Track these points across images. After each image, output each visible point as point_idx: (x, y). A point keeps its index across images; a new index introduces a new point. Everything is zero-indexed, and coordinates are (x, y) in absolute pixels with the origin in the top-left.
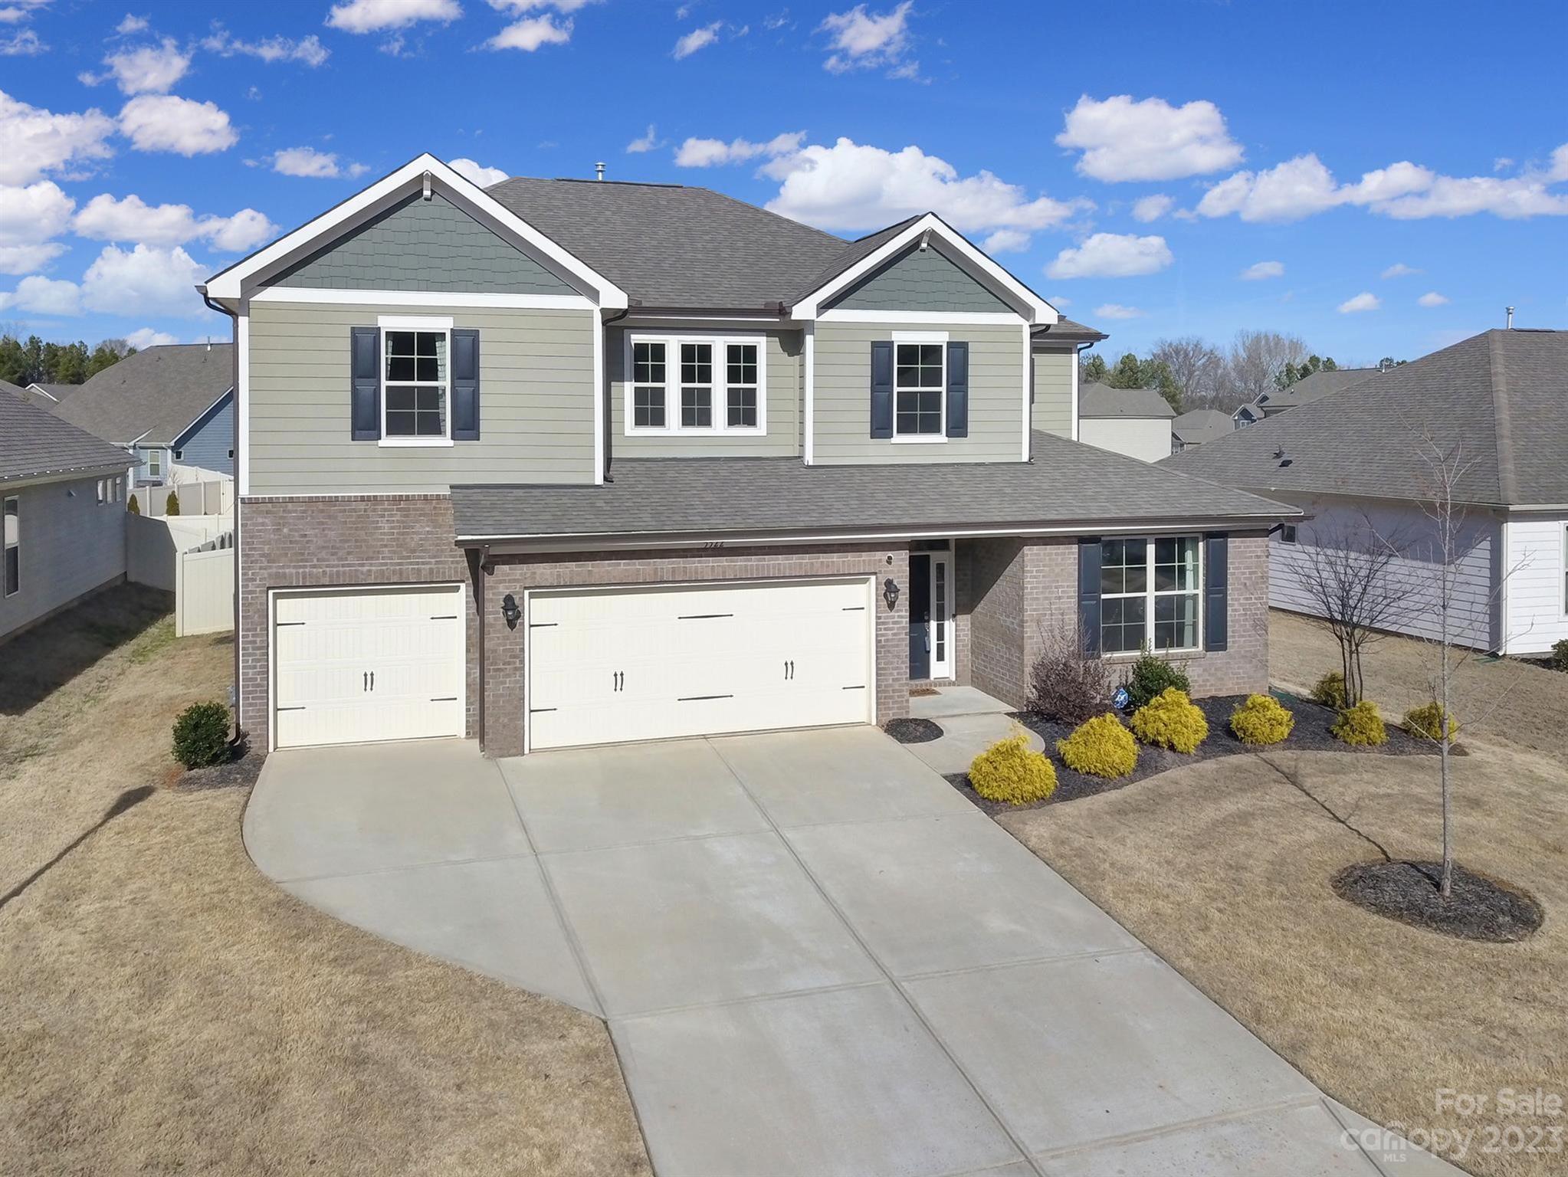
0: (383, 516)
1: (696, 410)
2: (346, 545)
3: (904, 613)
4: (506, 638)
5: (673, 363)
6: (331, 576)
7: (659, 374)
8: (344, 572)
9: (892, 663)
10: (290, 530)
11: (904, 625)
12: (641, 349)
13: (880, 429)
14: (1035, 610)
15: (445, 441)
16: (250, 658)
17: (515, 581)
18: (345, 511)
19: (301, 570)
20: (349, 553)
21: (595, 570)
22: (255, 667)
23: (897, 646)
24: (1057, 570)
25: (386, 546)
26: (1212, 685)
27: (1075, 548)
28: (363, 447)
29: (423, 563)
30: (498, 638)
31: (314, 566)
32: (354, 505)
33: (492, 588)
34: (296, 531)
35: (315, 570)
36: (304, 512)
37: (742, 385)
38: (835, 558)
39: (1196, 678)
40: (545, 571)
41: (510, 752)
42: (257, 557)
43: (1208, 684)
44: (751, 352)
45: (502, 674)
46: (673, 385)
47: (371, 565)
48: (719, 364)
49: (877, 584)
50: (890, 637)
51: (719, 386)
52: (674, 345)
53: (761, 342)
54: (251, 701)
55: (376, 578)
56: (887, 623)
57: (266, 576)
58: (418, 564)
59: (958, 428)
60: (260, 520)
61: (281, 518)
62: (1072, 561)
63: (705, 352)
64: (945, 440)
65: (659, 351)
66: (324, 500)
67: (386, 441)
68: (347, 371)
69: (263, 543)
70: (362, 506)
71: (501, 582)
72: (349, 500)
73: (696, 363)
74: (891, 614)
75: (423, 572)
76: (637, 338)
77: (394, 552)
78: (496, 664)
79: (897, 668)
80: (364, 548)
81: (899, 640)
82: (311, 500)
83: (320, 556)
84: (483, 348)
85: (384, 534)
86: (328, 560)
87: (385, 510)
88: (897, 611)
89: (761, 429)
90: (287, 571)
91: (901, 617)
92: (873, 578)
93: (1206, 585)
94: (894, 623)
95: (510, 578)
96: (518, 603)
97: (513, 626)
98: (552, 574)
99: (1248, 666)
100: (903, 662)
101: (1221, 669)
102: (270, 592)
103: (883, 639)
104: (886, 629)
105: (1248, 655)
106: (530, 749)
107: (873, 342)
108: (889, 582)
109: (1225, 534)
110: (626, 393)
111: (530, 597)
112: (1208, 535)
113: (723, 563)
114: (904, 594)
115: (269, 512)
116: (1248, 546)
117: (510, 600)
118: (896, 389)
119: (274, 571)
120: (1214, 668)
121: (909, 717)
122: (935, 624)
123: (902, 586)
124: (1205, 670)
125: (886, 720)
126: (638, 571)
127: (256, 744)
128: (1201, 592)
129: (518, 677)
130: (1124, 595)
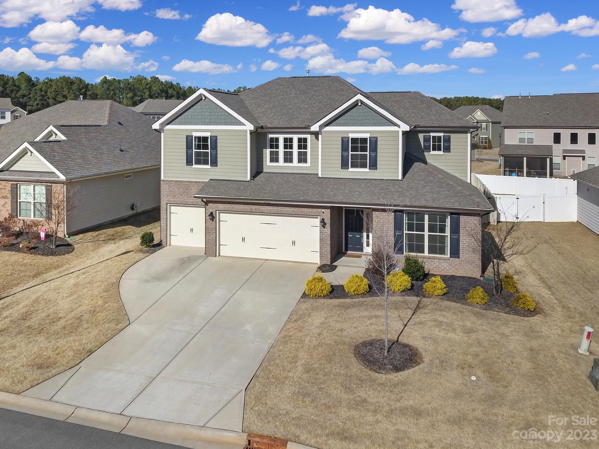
0: (193, 187)
1: (288, 158)
2: (184, 193)
3: (328, 230)
4: (211, 224)
5: (281, 143)
7: (277, 147)
8: (184, 201)
9: (324, 245)
11: (328, 233)
12: (272, 139)
13: (344, 166)
14: (377, 234)
15: (209, 166)
16: (163, 221)
17: (213, 208)
19: (174, 199)
20: (185, 196)
21: (234, 207)
22: (164, 224)
23: (326, 240)
27: (393, 214)
28: (189, 167)
30: (209, 224)
31: (177, 199)
33: (208, 209)
34: (173, 189)
36: (175, 184)
37: (302, 150)
40: (221, 206)
41: (212, 255)
42: (164, 195)
44: (305, 140)
45: (210, 233)
46: (281, 150)
48: (295, 144)
49: (320, 219)
50: (324, 237)
51: (295, 150)
52: (282, 138)
53: (308, 137)
54: (163, 232)
56: (323, 232)
57: (166, 200)
59: (374, 166)
60: (165, 186)
61: (170, 185)
62: (392, 217)
63: (291, 140)
64: (368, 170)
65: (277, 140)
66: (179, 181)
67: (195, 166)
68: (185, 147)
69: (166, 191)
70: (188, 183)
71: (210, 208)
72: (185, 182)
73: (288, 143)
74: (324, 230)
76: (271, 136)
78: (209, 230)
79: (326, 247)
80: (188, 195)
81: (327, 238)
82: (176, 181)
83: (178, 196)
84: (218, 141)
86: (180, 197)
87: (193, 185)
88: (326, 229)
89: (309, 164)
90: (171, 199)
91: (328, 231)
92: (319, 217)
93: (450, 232)
94: (325, 233)
95: (212, 207)
96: (214, 214)
97: (213, 221)
98: (223, 207)
99: (470, 266)
100: (328, 246)
101: (457, 265)
102: (168, 204)
103: (321, 237)
104: (322, 234)
105: (470, 261)
106: (219, 255)
107: (342, 137)
108: (323, 219)
109: (459, 214)
110: (267, 152)
111: (219, 213)
112: (451, 214)
113: (270, 208)
114: (329, 223)
115: (167, 184)
116: (470, 220)
117: (212, 213)
118: (350, 153)
119: (168, 199)
120: (453, 265)
121: (330, 264)
122: (366, 233)
123: (328, 221)
124: (449, 265)
125: (322, 264)
126: (246, 208)
127: (164, 243)
128: (449, 235)
129: (214, 235)
130: (415, 232)
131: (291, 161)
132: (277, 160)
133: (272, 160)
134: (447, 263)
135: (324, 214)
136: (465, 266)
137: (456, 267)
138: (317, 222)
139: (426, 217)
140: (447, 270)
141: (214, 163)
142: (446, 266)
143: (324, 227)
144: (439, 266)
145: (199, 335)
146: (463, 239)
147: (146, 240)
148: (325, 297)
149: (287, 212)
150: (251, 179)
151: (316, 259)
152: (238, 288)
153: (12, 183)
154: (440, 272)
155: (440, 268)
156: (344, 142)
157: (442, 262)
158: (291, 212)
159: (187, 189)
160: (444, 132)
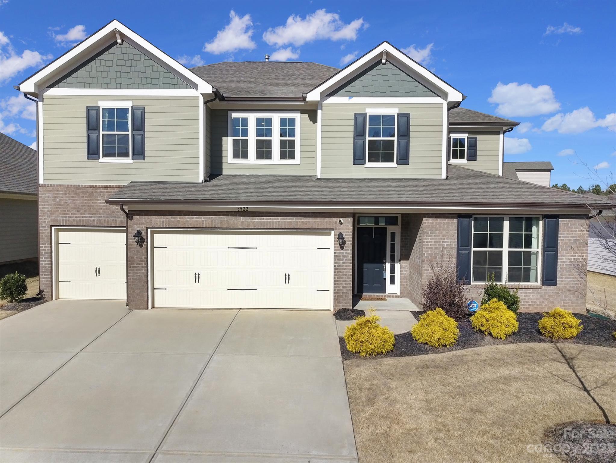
0: (100, 195)
1: (264, 151)
2: (84, 208)
3: (349, 252)
4: (138, 251)
5: (252, 127)
6: (77, 222)
7: (245, 133)
8: (83, 220)
9: (342, 278)
10: (60, 200)
11: (349, 258)
12: (236, 121)
13: (358, 159)
14: (429, 254)
15: (129, 160)
16: (44, 257)
17: (142, 224)
18: (83, 192)
19: (65, 218)
20: (85, 211)
21: (181, 220)
22: (45, 261)
23: (345, 269)
24: (444, 232)
25: (101, 209)
26: (546, 305)
27: (455, 221)
28: (92, 163)
29: (118, 218)
30: (135, 251)
32: (87, 189)
33: (131, 226)
34: (62, 200)
35: (70, 218)
36: (66, 191)
37: (288, 138)
38: (310, 220)
39: (535, 300)
40: (156, 220)
41: (141, 307)
42: (46, 212)
43: (543, 304)
44: (292, 121)
45: (136, 269)
46: (252, 139)
47: (95, 217)
48: (276, 128)
49: (335, 235)
50: (341, 264)
51: (276, 138)
52: (252, 118)
53: (297, 116)
54: (44, 276)
55: (97, 223)
56: (340, 256)
57: (50, 220)
58: (116, 217)
59: (404, 159)
60: (47, 195)
61: (56, 194)
62: (453, 227)
63: (269, 121)
64: (396, 166)
65: (245, 121)
66: (74, 186)
67: (102, 160)
68: (85, 127)
69: (48, 205)
70: (91, 189)
71: (135, 224)
72: (85, 187)
73: (264, 127)
74: (342, 252)
75: (118, 222)
77: (105, 212)
78: (133, 264)
79: (345, 281)
80: (92, 209)
81: (346, 266)
82: (68, 187)
83: (72, 212)
84: (147, 116)
85: (100, 203)
86: (76, 214)
87: (101, 192)
88: (346, 250)
89: (297, 160)
90: (59, 218)
91: (348, 253)
92: (333, 232)
93: (543, 246)
94: (343, 256)
95: (140, 222)
96: (143, 234)
97: (141, 246)
98: (160, 221)
99: (572, 296)
100: (348, 278)
101: (552, 296)
102: (53, 228)
103: (337, 265)
104: (338, 260)
105: (572, 289)
106: (153, 307)
107: (355, 114)
108: (341, 234)
109: (557, 217)
110: (228, 143)
111: (153, 233)
112: (545, 216)
113: (248, 220)
114: (350, 241)
115: (50, 191)
116: (574, 224)
117: (139, 233)
118: (368, 139)
119: (53, 218)
120: (547, 296)
121: (351, 308)
122: (389, 264)
123: (348, 237)
124: (541, 296)
125: (338, 308)
126: (203, 221)
127: (46, 296)
128: (540, 250)
129: (144, 271)
130: (488, 249)
131: (268, 155)
132: (245, 155)
133: (236, 155)
134: (538, 293)
135: (341, 226)
136: (565, 297)
137: (551, 299)
138: (329, 240)
139: (506, 224)
140: (538, 305)
141: (140, 154)
142: (536, 299)
143: (342, 247)
144: (525, 299)
146: (561, 256)
147: (10, 289)
149: (279, 224)
150: (206, 181)
151: (327, 303)
154: (527, 308)
155: (527, 302)
156: (359, 121)
157: (530, 293)
158: (285, 225)
159: (88, 200)
160: (469, 133)
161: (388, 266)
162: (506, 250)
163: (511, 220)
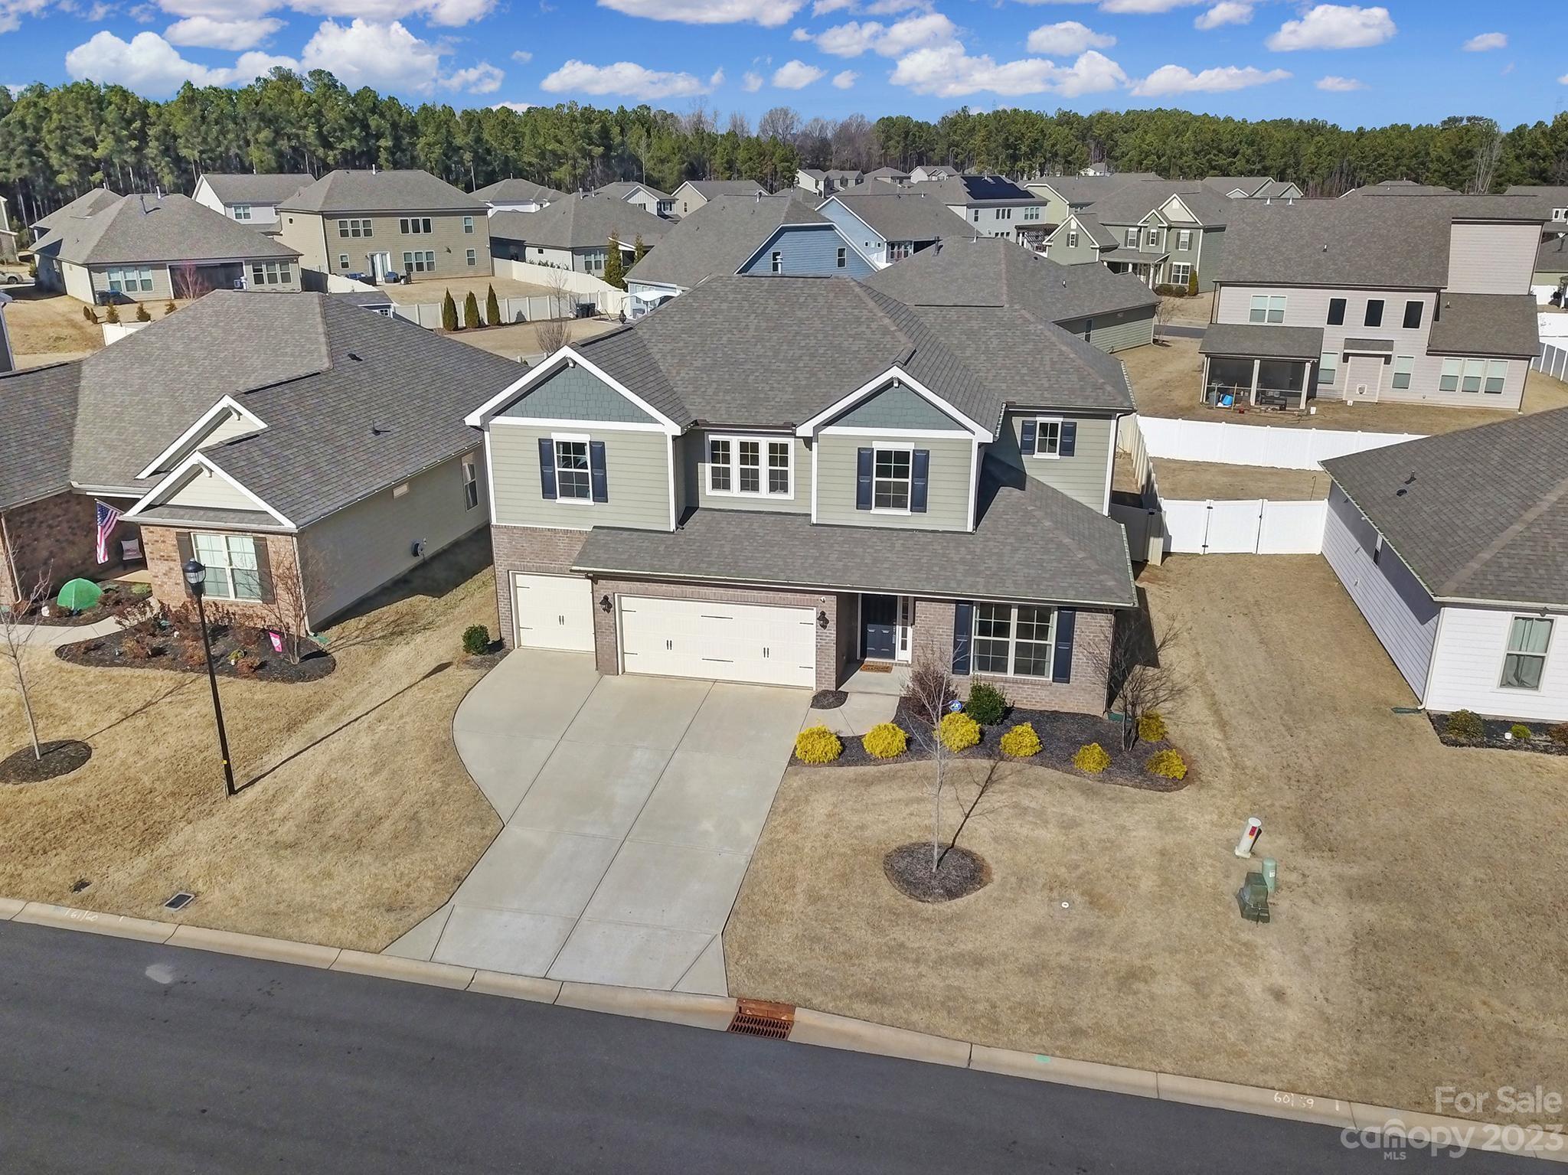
0: (560, 540)
1: (749, 482)
2: (543, 553)
3: (833, 631)
4: (605, 618)
5: (735, 453)
6: (536, 567)
7: (727, 459)
8: (542, 566)
9: (826, 658)
10: (516, 542)
11: (833, 638)
12: (715, 444)
13: (863, 502)
14: (923, 640)
15: (590, 502)
16: (502, 603)
17: (609, 589)
18: (541, 535)
19: (522, 562)
20: (545, 557)
21: (650, 588)
22: (504, 608)
23: (828, 650)
24: (940, 618)
25: (562, 555)
26: (1055, 704)
27: (953, 606)
28: (549, 503)
30: (602, 617)
31: (528, 561)
32: (546, 533)
33: (597, 591)
34: (519, 543)
35: (530, 563)
36: (522, 534)
37: (778, 468)
38: (790, 594)
39: (1045, 698)
40: (623, 585)
41: (611, 673)
42: (502, 555)
43: (1053, 702)
44: (784, 448)
45: (604, 633)
46: (735, 466)
47: (555, 564)
48: (764, 454)
49: (817, 613)
50: (824, 645)
51: (764, 467)
52: (735, 442)
53: (790, 443)
54: (504, 624)
55: (558, 571)
56: (822, 636)
57: (506, 563)
59: (920, 506)
60: (501, 537)
61: (511, 537)
62: (950, 615)
63: (755, 447)
64: (909, 513)
65: (726, 445)
66: (530, 529)
67: (560, 500)
68: (538, 462)
69: (503, 548)
70: (549, 533)
71: (601, 589)
72: (543, 530)
73: (749, 453)
74: (825, 632)
76: (712, 437)
77: (566, 559)
78: (601, 630)
79: (829, 662)
80: (552, 555)
81: (830, 646)
82: (524, 529)
83: (531, 557)
84: (607, 453)
86: (535, 560)
87: (560, 536)
88: (829, 629)
89: (791, 495)
90: (516, 563)
91: (832, 634)
92: (815, 609)
93: (1058, 639)
94: (827, 637)
95: (606, 587)
96: (610, 600)
97: (608, 612)
98: (627, 587)
99: (1087, 696)
100: (833, 659)
101: (1063, 694)
102: (510, 571)
103: (819, 645)
104: (821, 639)
105: (1088, 689)
106: (624, 672)
107: (859, 449)
108: (823, 614)
109: (1073, 609)
110: (706, 470)
111: (620, 597)
112: (1060, 608)
113: (722, 592)
114: (833, 621)
115: (504, 533)
116: (1093, 620)
117: (606, 598)
118: (875, 479)
119: (510, 562)
120: (1059, 694)
121: (835, 690)
122: (901, 627)
123: (832, 616)
124: (1051, 693)
125: (820, 690)
126: (672, 590)
127: (508, 643)
128: (1053, 644)
129: (613, 637)
130: (992, 638)
131: (755, 487)
132: (726, 486)
133: (716, 485)
134: (1048, 690)
135: (824, 604)
136: (1079, 696)
137: (1063, 698)
138: (812, 615)
139: (1014, 612)
140: (1046, 703)
141: (601, 495)
142: (1046, 696)
143: (824, 627)
144: (1032, 695)
145: (627, 843)
146: (1077, 652)
147: (473, 642)
148: (830, 763)
149: (754, 598)
150: (677, 528)
151: (808, 680)
152: (673, 747)
153: (178, 530)
154: (1035, 705)
155: (1035, 698)
156: (864, 457)
157: (1040, 689)
159: (547, 544)
160: (1065, 415)
161: (899, 629)
162: (1013, 640)
163: (1020, 608)
